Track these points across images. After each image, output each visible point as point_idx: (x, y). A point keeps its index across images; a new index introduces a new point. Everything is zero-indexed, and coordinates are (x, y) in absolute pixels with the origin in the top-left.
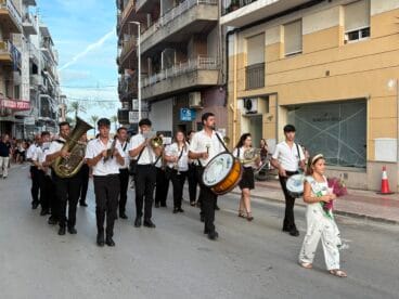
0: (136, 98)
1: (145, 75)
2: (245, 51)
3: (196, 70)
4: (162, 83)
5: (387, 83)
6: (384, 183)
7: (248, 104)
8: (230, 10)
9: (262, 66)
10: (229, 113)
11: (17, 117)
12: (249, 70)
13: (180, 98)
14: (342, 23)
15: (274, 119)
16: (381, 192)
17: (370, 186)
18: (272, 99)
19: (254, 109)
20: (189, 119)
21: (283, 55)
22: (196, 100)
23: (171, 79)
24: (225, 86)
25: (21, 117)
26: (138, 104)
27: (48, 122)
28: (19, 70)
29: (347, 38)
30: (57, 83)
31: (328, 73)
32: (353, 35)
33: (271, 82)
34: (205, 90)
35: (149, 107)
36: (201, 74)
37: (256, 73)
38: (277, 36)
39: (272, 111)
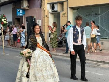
7: (53, 7)
10: (43, 11)
15: (66, 15)
18: (65, 4)
19: (56, 9)
20: (21, 15)
22: (25, 5)
39: (65, 10)
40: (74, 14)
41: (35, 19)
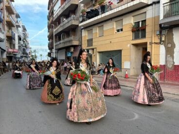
0: (53, 49)
1: (56, 41)
2: (87, 35)
3: (72, 40)
5: (127, 45)
6: (126, 75)
7: (88, 51)
8: (82, 22)
9: (92, 40)
11: (14, 55)
12: (88, 41)
13: (67, 49)
14: (115, 27)
15: (95, 56)
16: (125, 78)
17: (123, 76)
18: (95, 50)
19: (90, 53)
20: (70, 55)
21: (98, 36)
22: (72, 50)
23: (64, 43)
24: (81, 45)
25: (16, 55)
26: (54, 51)
27: (25, 56)
28: (14, 39)
29: (116, 31)
30: (28, 43)
31: (111, 42)
32: (118, 31)
33: (95, 44)
34: (75, 47)
35: (58, 52)
36: (73, 41)
37: (90, 42)
38: (96, 31)
39: (95, 53)
40: (100, 55)
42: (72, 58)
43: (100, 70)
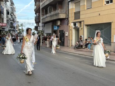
0: (40, 22)
1: (43, 15)
2: (74, 7)
3: (59, 14)
4: (48, 17)
7: (75, 24)
9: (79, 12)
10: (69, 27)
11: (3, 28)
12: (75, 13)
13: (54, 22)
15: (83, 29)
18: (82, 23)
19: (77, 26)
20: (57, 29)
21: (86, 9)
22: (59, 23)
23: (51, 16)
24: (68, 19)
25: (4, 29)
26: (41, 24)
27: (13, 30)
28: (3, 14)
29: (106, 3)
30: (16, 17)
31: (99, 14)
32: (108, 2)
33: (82, 17)
34: (62, 20)
35: (44, 25)
36: (60, 14)
37: (77, 15)
38: (84, 3)
39: (82, 26)
41: (64, 32)
42: (58, 32)
43: (88, 44)
